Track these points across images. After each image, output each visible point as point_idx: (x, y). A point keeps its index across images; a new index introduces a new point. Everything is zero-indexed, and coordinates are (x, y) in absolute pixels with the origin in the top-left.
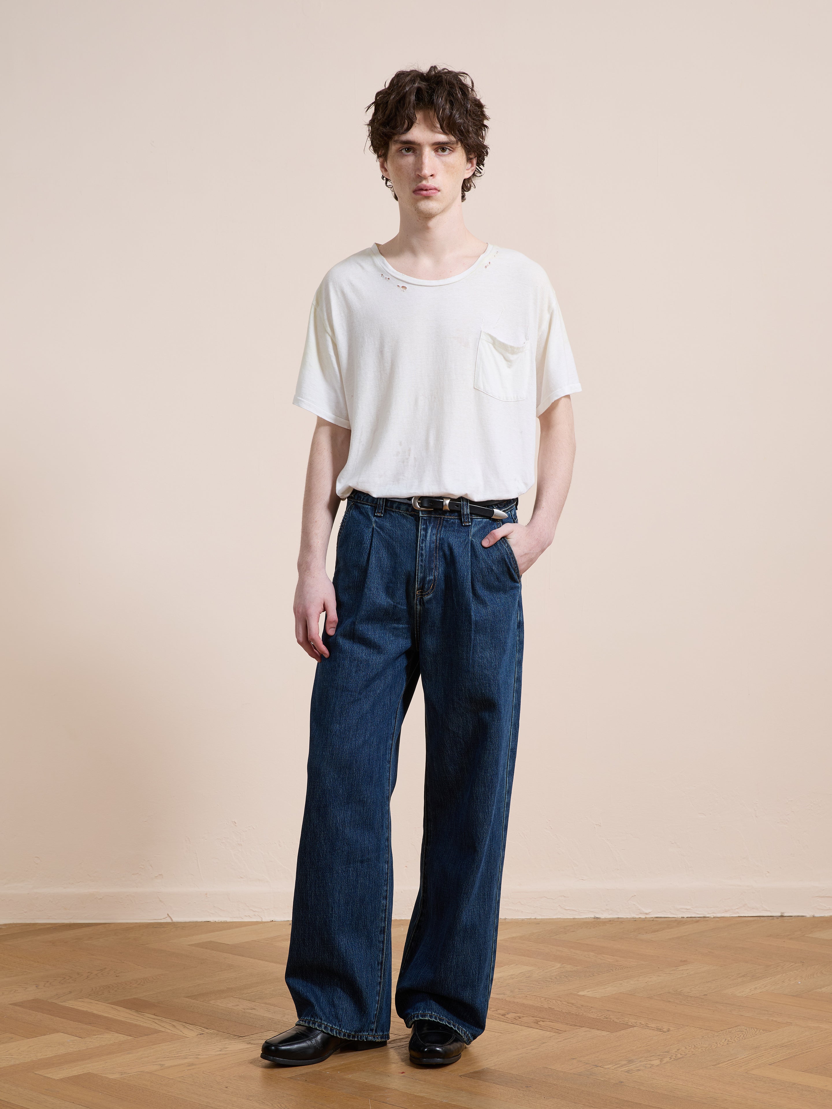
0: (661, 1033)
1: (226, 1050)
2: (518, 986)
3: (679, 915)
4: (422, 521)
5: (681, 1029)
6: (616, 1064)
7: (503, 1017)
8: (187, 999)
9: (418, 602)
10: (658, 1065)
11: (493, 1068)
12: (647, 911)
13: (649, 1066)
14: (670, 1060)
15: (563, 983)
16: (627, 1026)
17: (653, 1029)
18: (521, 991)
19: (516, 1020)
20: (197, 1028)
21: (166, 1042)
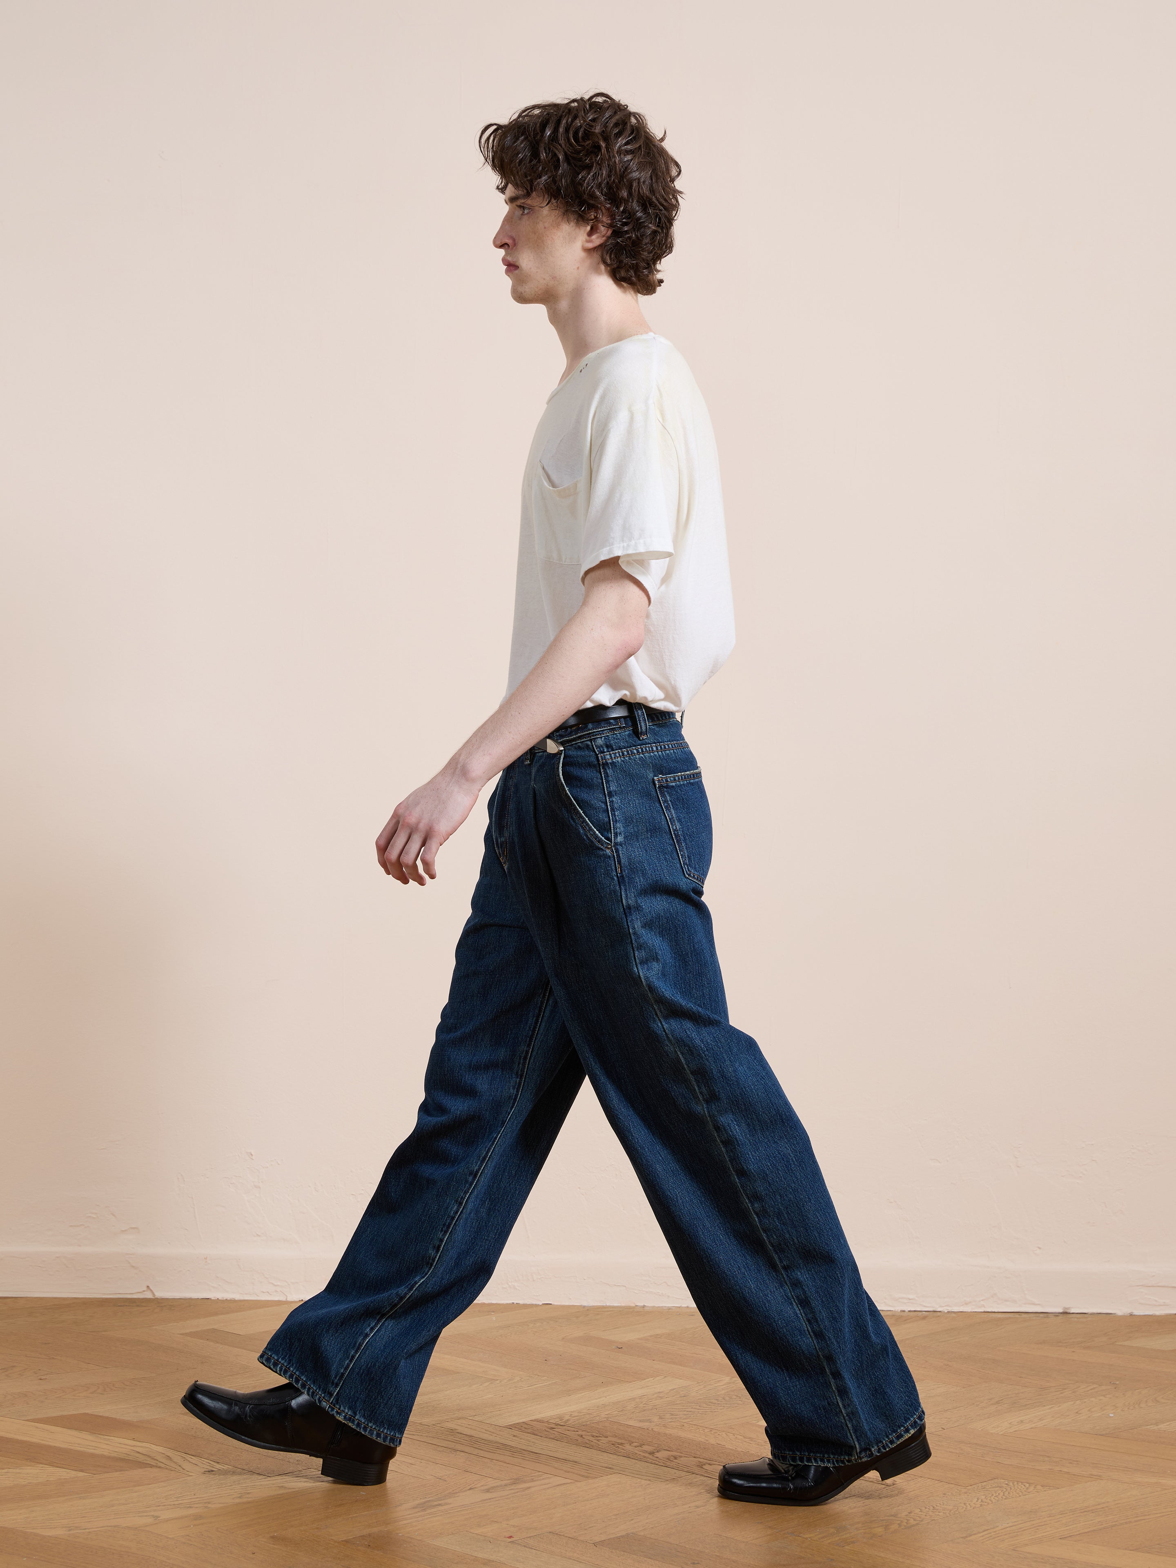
1: (248, 1496)
2: (669, 1410)
3: (897, 1308)
6: (821, 1533)
7: (651, 1456)
10: (882, 1535)
11: (642, 1534)
13: (870, 1536)
14: (899, 1527)
15: (735, 1407)
18: (675, 1417)
19: (671, 1461)
20: (204, 1462)
21: (159, 1482)
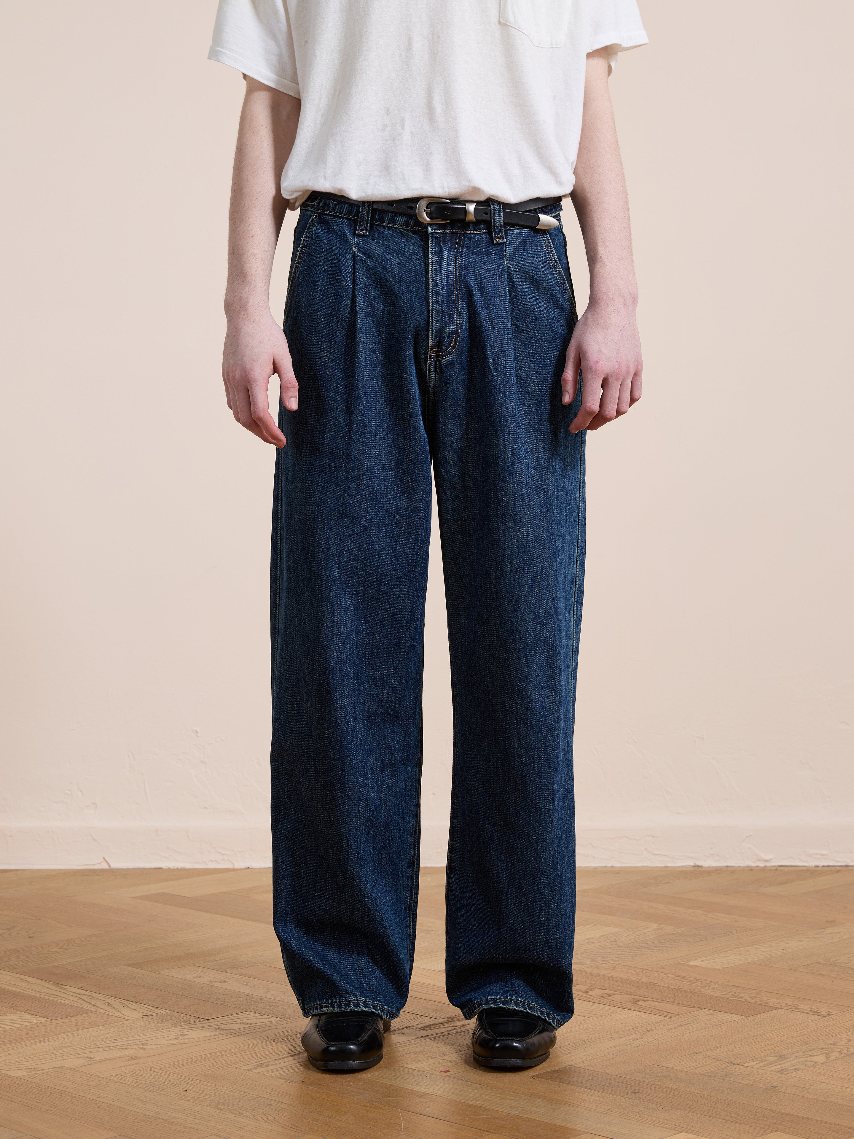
0: (819, 1017)
3: (812, 863)
4: (432, 241)
5: (846, 1012)
6: (762, 1061)
7: (585, 995)
8: (129, 968)
9: (432, 367)
10: (824, 1062)
11: (580, 1066)
12: (767, 857)
13: (811, 1064)
14: (840, 1055)
15: (665, 949)
16: (766, 1008)
17: (805, 1011)
18: (607, 959)
19: (604, 998)
20: (143, 1008)
21: (97, 1026)
